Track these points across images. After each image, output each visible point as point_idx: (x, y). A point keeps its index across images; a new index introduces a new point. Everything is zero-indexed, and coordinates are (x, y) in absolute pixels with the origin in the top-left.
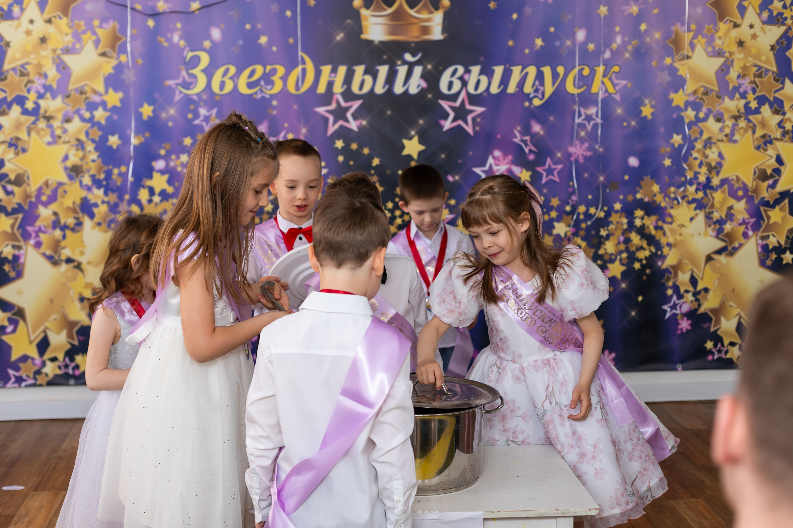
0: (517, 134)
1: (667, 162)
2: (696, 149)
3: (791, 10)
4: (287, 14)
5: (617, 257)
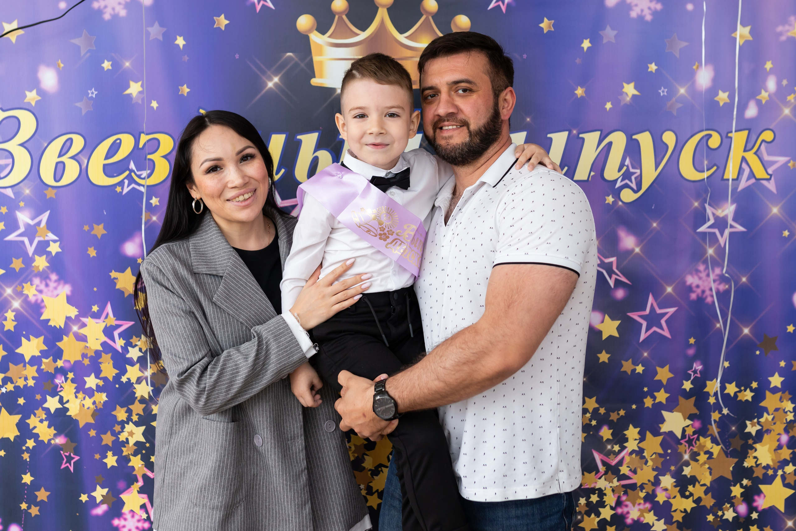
4: (177, 42)
5: (777, 472)
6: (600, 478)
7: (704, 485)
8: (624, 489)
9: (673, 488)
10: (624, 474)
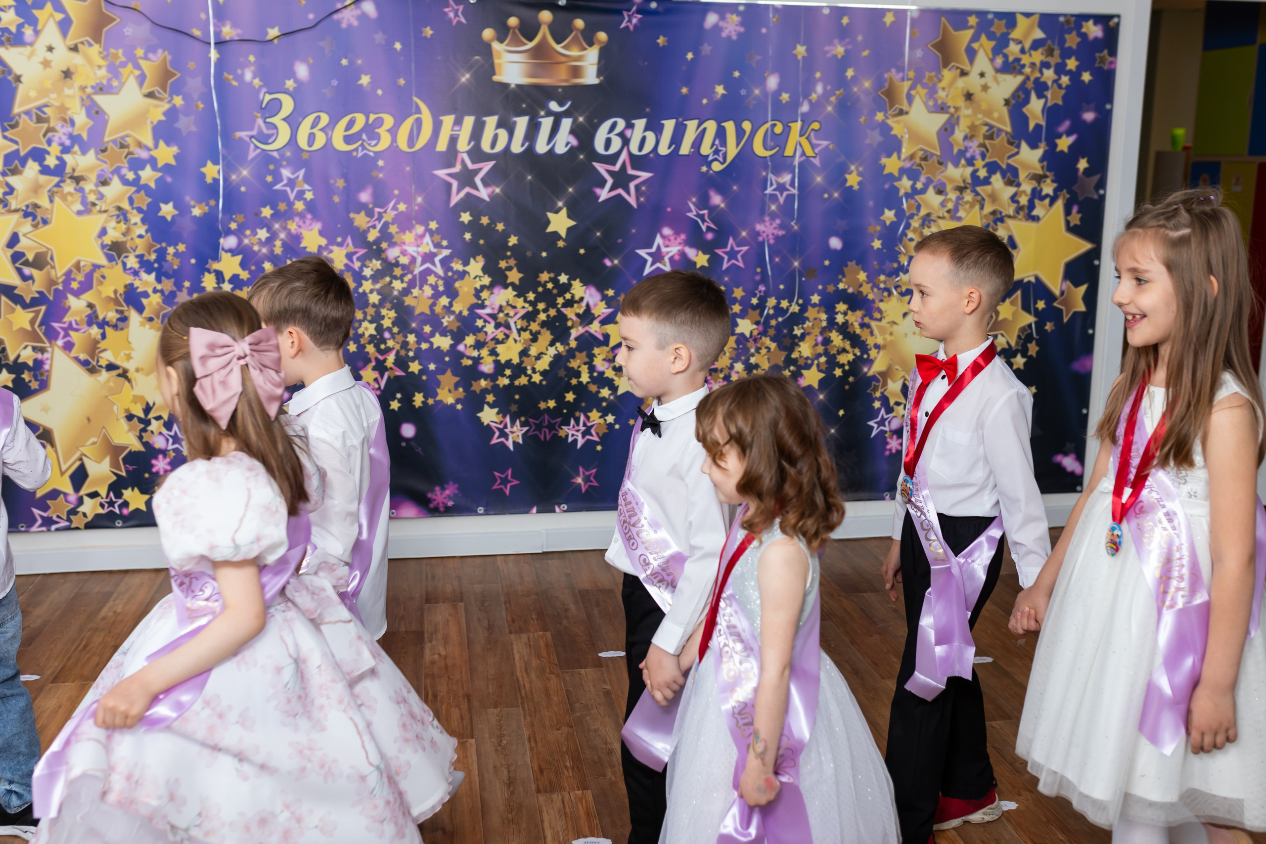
0: (692, 207)
1: (877, 244)
2: (912, 228)
3: (1031, 55)
4: (395, 46)
5: (814, 361)
9: (743, 371)
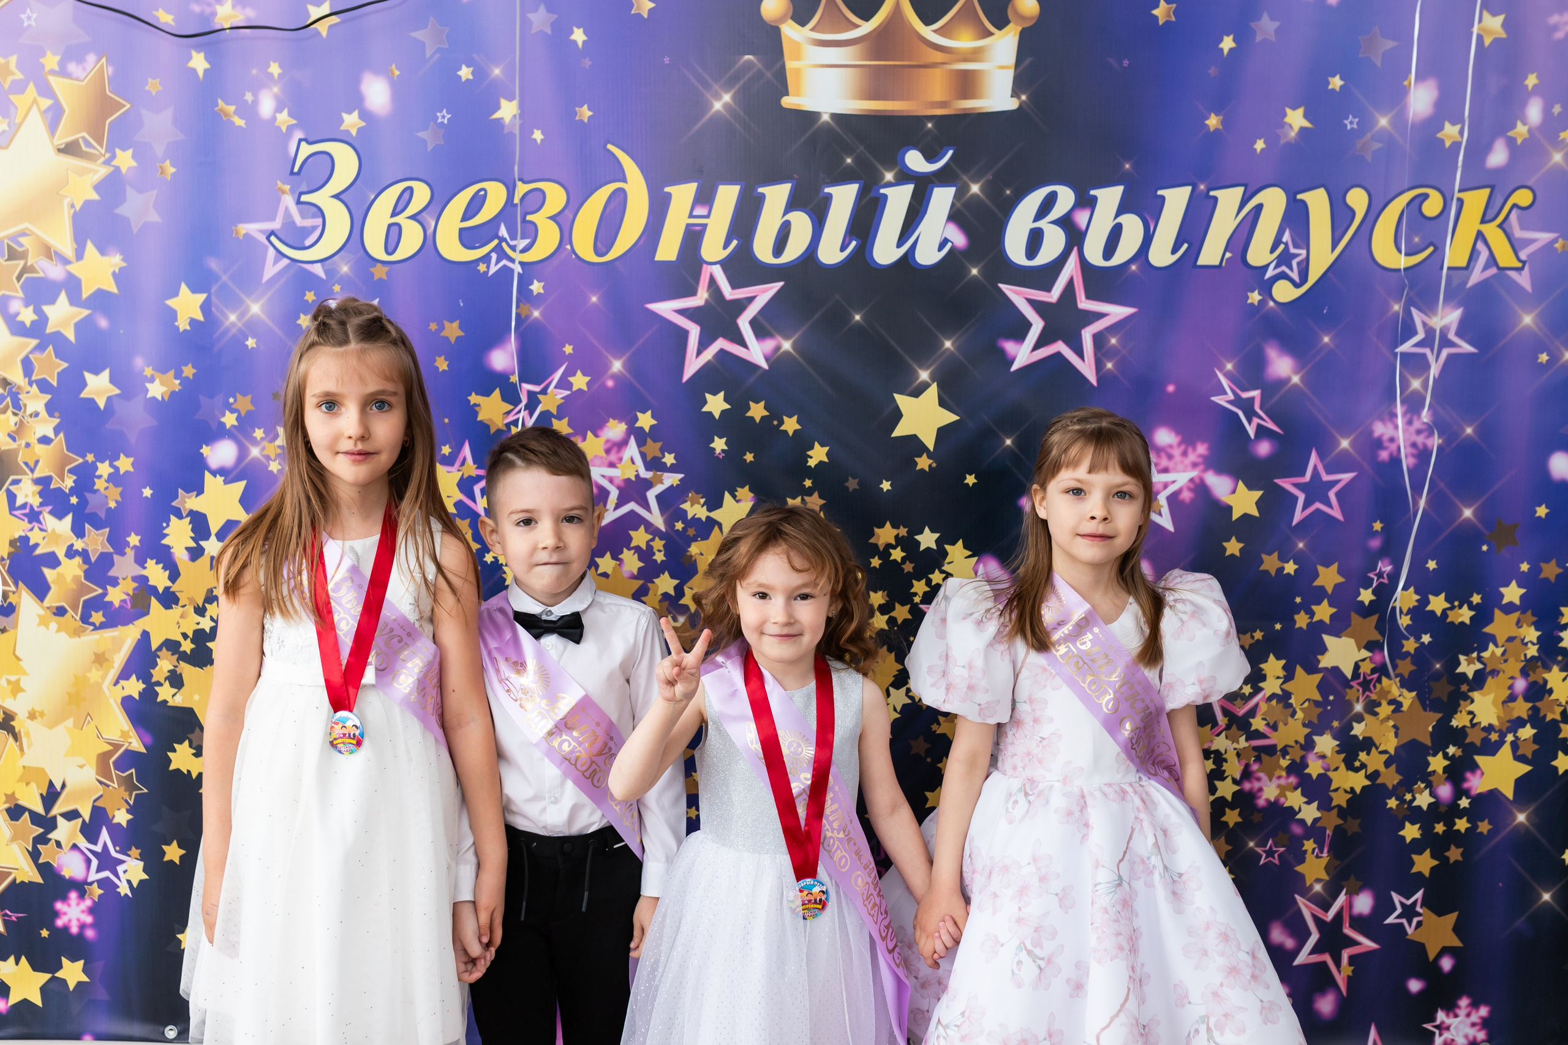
0: (1225, 382)
4: (573, 37)
5: (1506, 736)
6: (1218, 735)
7: (1385, 752)
8: (1256, 754)
9: (1335, 754)
10: (1257, 731)
